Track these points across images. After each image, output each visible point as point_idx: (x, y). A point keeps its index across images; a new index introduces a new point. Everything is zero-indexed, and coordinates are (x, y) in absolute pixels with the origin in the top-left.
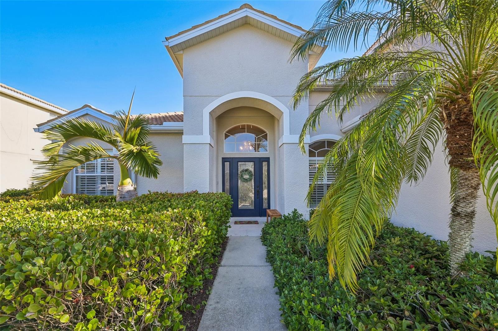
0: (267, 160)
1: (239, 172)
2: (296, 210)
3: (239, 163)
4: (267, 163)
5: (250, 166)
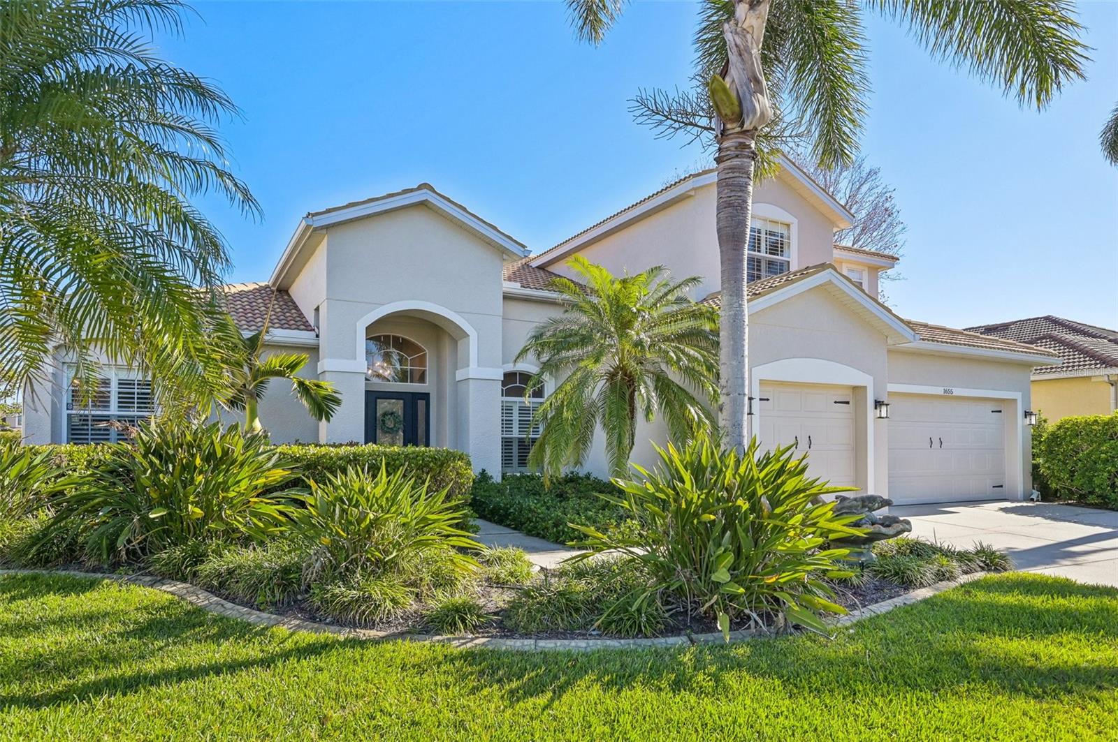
0: (425, 397)
1: (378, 415)
2: (484, 470)
3: (378, 400)
4: (424, 402)
5: (398, 406)
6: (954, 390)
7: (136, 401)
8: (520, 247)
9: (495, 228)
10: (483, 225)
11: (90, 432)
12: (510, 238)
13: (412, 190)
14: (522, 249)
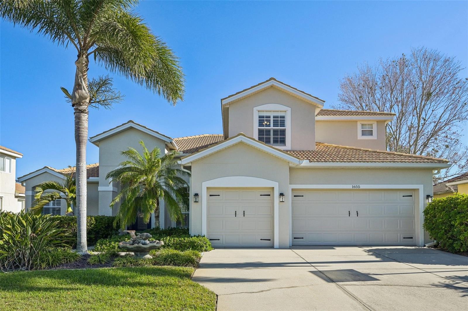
6: (360, 186)
7: (56, 203)
8: (168, 139)
9: (158, 133)
10: (153, 132)
11: (44, 211)
12: (164, 136)
13: (125, 124)
14: (169, 139)
